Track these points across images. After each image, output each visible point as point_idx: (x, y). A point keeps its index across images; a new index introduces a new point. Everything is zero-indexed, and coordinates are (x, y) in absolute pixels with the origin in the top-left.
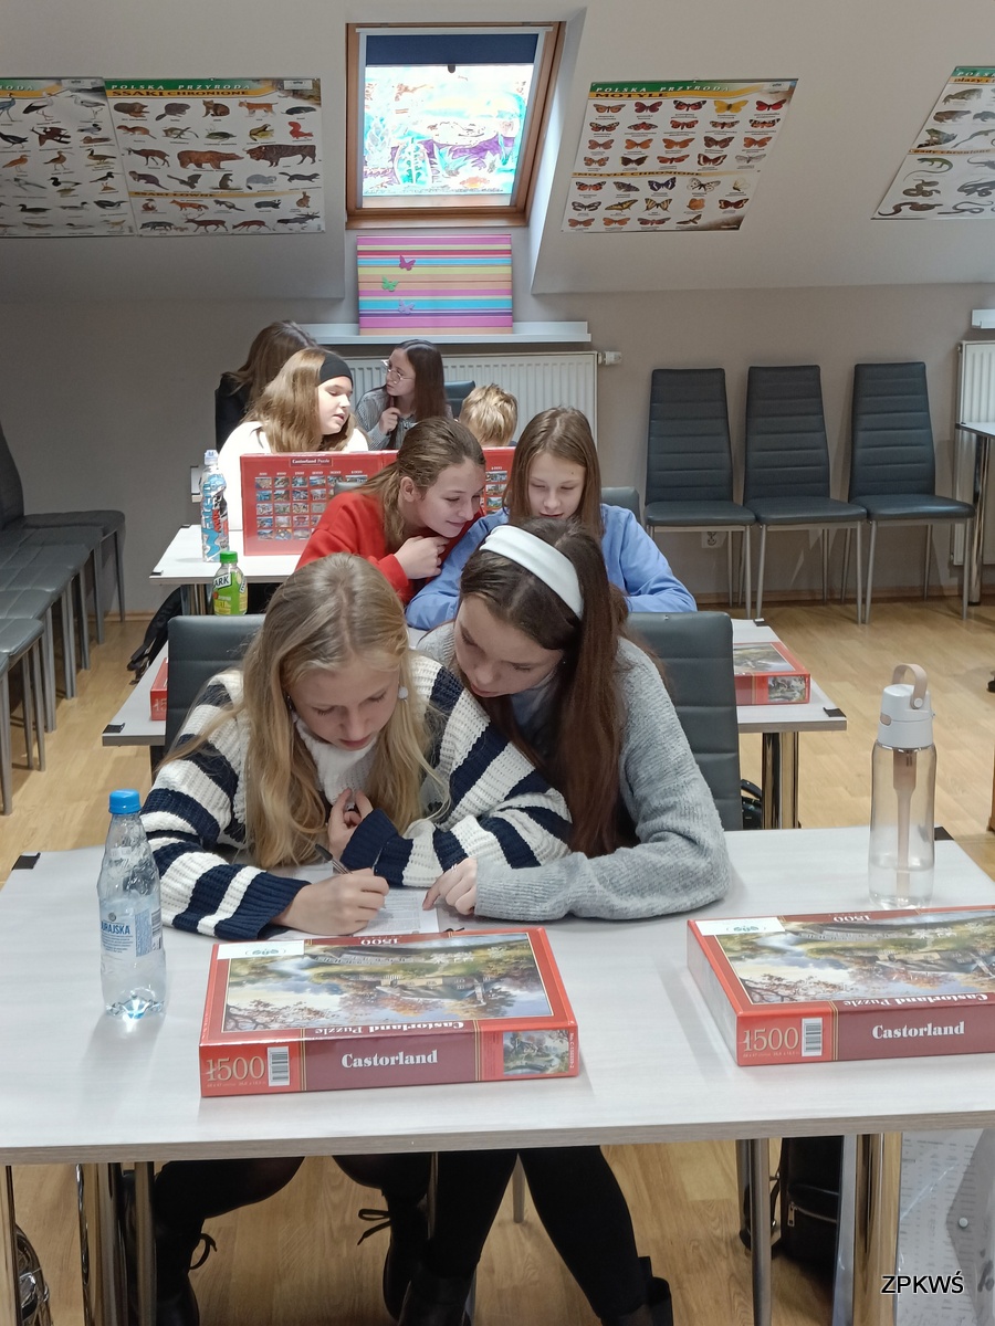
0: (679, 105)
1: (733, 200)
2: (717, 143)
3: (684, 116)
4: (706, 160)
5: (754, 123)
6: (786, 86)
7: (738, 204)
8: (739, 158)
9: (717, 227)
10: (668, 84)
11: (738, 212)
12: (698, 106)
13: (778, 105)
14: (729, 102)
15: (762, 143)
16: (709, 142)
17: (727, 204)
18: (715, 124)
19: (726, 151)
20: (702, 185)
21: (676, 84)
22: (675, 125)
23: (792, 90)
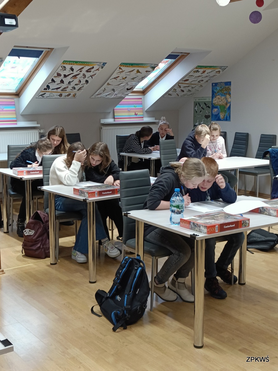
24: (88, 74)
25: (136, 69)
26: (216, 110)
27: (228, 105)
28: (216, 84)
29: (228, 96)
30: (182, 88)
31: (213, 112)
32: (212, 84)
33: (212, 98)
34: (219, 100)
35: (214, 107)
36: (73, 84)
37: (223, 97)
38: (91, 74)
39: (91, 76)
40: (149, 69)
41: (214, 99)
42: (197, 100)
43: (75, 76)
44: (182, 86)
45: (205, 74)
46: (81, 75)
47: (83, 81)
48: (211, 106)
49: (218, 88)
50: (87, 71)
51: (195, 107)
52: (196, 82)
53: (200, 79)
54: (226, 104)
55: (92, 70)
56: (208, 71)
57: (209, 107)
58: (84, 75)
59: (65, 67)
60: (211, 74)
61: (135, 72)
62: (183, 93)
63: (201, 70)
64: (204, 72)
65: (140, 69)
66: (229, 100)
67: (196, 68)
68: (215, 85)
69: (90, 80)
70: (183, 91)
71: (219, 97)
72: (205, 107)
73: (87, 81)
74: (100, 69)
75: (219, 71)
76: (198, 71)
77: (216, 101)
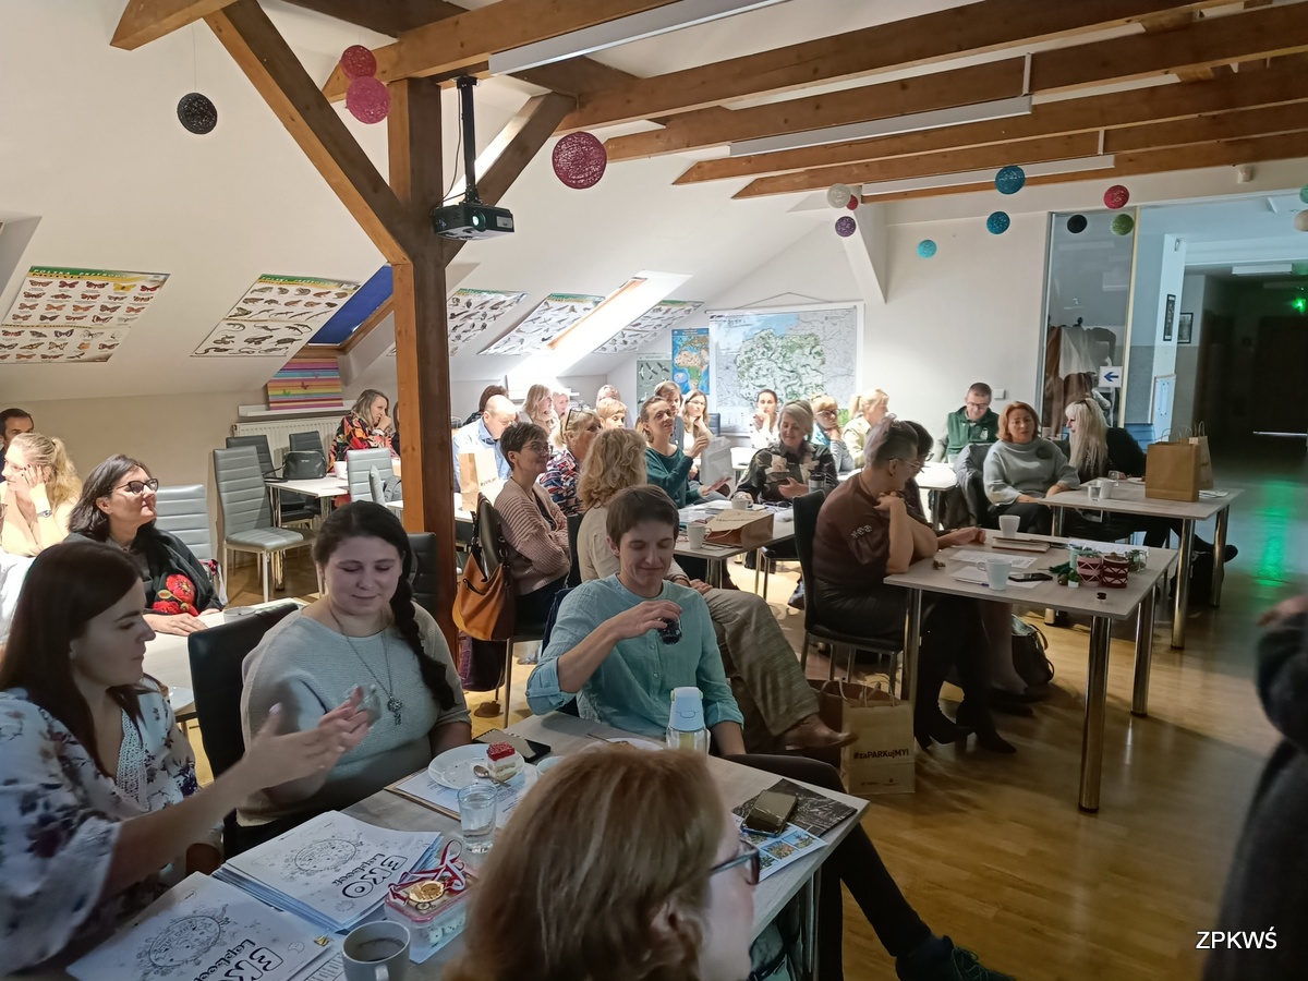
0: (89, 285)
1: (108, 344)
2: (108, 309)
3: (91, 291)
4: (98, 319)
5: (136, 299)
6: (162, 278)
7: (110, 347)
8: (120, 319)
9: (94, 360)
10: (85, 271)
11: (110, 351)
12: (103, 286)
13: (154, 289)
14: (124, 285)
15: (138, 310)
16: (104, 308)
17: (104, 346)
18: (110, 298)
19: (113, 314)
20: (91, 335)
21: (91, 272)
22: (84, 297)
23: (165, 280)
24: (491, 313)
25: (571, 304)
26: (681, 375)
27: (705, 367)
28: (680, 332)
29: (703, 352)
30: (625, 339)
31: (676, 378)
32: (673, 331)
33: (673, 355)
34: (687, 358)
35: (677, 369)
36: (459, 331)
37: (694, 354)
38: (495, 312)
39: (495, 317)
40: (589, 304)
41: (677, 357)
42: (644, 359)
43: (469, 317)
44: (627, 333)
45: (669, 315)
46: (479, 315)
47: (479, 325)
48: (671, 369)
49: (685, 339)
50: (492, 308)
51: (639, 369)
52: (651, 328)
53: (658, 322)
54: (702, 365)
55: (501, 306)
56: (674, 308)
57: (665, 370)
58: (485, 315)
59: (458, 300)
60: (677, 315)
61: (568, 309)
62: (625, 346)
63: (664, 308)
64: (667, 311)
65: (578, 306)
66: (706, 359)
67: (660, 304)
68: (677, 333)
69: (489, 324)
70: (625, 342)
71: (686, 352)
72: (658, 369)
73: (484, 327)
74: (515, 305)
75: (689, 310)
76: (660, 310)
77: (679, 360)
